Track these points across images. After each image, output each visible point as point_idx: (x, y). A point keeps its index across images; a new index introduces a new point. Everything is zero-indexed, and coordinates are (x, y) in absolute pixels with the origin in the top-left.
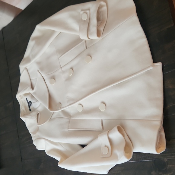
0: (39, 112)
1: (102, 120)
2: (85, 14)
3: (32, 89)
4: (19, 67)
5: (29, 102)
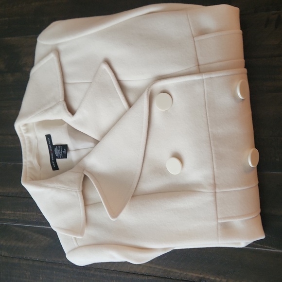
5: (55, 146)
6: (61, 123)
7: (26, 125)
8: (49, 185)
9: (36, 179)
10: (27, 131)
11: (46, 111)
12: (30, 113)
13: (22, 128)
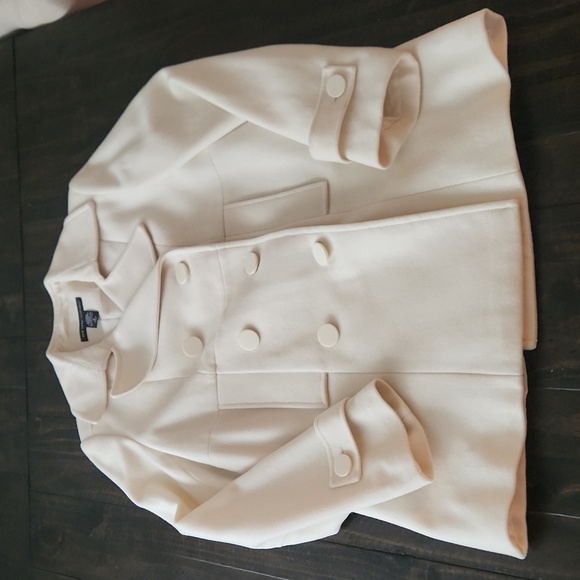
0: (117, 349)
1: (327, 375)
2: (340, 79)
3: (101, 276)
4: (68, 188)
5: (86, 312)
6: (93, 285)
7: (58, 283)
8: (72, 359)
9: (63, 351)
10: (59, 290)
11: (77, 270)
12: (60, 270)
13: (55, 287)
